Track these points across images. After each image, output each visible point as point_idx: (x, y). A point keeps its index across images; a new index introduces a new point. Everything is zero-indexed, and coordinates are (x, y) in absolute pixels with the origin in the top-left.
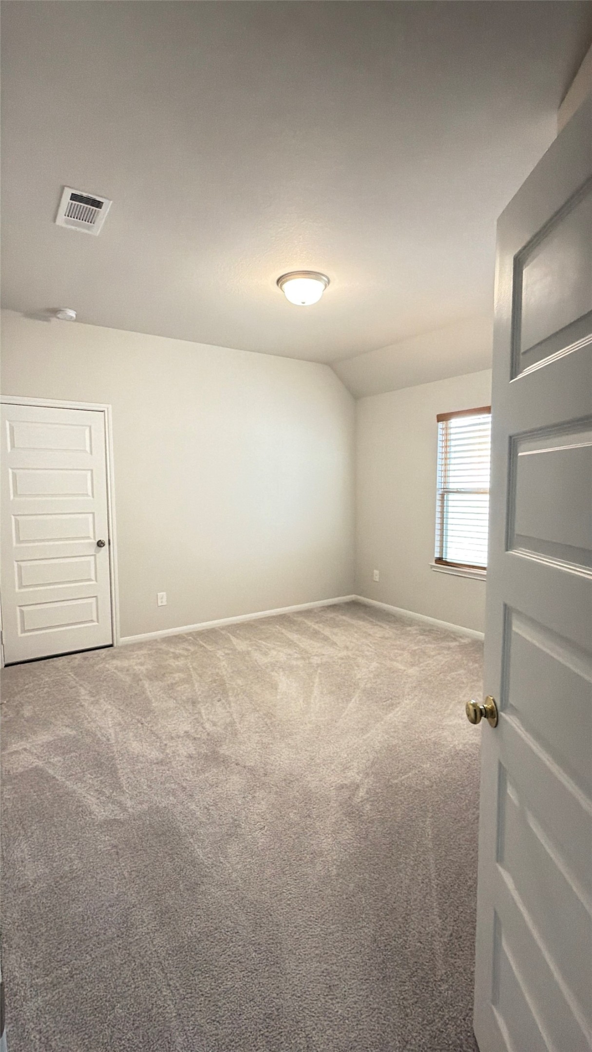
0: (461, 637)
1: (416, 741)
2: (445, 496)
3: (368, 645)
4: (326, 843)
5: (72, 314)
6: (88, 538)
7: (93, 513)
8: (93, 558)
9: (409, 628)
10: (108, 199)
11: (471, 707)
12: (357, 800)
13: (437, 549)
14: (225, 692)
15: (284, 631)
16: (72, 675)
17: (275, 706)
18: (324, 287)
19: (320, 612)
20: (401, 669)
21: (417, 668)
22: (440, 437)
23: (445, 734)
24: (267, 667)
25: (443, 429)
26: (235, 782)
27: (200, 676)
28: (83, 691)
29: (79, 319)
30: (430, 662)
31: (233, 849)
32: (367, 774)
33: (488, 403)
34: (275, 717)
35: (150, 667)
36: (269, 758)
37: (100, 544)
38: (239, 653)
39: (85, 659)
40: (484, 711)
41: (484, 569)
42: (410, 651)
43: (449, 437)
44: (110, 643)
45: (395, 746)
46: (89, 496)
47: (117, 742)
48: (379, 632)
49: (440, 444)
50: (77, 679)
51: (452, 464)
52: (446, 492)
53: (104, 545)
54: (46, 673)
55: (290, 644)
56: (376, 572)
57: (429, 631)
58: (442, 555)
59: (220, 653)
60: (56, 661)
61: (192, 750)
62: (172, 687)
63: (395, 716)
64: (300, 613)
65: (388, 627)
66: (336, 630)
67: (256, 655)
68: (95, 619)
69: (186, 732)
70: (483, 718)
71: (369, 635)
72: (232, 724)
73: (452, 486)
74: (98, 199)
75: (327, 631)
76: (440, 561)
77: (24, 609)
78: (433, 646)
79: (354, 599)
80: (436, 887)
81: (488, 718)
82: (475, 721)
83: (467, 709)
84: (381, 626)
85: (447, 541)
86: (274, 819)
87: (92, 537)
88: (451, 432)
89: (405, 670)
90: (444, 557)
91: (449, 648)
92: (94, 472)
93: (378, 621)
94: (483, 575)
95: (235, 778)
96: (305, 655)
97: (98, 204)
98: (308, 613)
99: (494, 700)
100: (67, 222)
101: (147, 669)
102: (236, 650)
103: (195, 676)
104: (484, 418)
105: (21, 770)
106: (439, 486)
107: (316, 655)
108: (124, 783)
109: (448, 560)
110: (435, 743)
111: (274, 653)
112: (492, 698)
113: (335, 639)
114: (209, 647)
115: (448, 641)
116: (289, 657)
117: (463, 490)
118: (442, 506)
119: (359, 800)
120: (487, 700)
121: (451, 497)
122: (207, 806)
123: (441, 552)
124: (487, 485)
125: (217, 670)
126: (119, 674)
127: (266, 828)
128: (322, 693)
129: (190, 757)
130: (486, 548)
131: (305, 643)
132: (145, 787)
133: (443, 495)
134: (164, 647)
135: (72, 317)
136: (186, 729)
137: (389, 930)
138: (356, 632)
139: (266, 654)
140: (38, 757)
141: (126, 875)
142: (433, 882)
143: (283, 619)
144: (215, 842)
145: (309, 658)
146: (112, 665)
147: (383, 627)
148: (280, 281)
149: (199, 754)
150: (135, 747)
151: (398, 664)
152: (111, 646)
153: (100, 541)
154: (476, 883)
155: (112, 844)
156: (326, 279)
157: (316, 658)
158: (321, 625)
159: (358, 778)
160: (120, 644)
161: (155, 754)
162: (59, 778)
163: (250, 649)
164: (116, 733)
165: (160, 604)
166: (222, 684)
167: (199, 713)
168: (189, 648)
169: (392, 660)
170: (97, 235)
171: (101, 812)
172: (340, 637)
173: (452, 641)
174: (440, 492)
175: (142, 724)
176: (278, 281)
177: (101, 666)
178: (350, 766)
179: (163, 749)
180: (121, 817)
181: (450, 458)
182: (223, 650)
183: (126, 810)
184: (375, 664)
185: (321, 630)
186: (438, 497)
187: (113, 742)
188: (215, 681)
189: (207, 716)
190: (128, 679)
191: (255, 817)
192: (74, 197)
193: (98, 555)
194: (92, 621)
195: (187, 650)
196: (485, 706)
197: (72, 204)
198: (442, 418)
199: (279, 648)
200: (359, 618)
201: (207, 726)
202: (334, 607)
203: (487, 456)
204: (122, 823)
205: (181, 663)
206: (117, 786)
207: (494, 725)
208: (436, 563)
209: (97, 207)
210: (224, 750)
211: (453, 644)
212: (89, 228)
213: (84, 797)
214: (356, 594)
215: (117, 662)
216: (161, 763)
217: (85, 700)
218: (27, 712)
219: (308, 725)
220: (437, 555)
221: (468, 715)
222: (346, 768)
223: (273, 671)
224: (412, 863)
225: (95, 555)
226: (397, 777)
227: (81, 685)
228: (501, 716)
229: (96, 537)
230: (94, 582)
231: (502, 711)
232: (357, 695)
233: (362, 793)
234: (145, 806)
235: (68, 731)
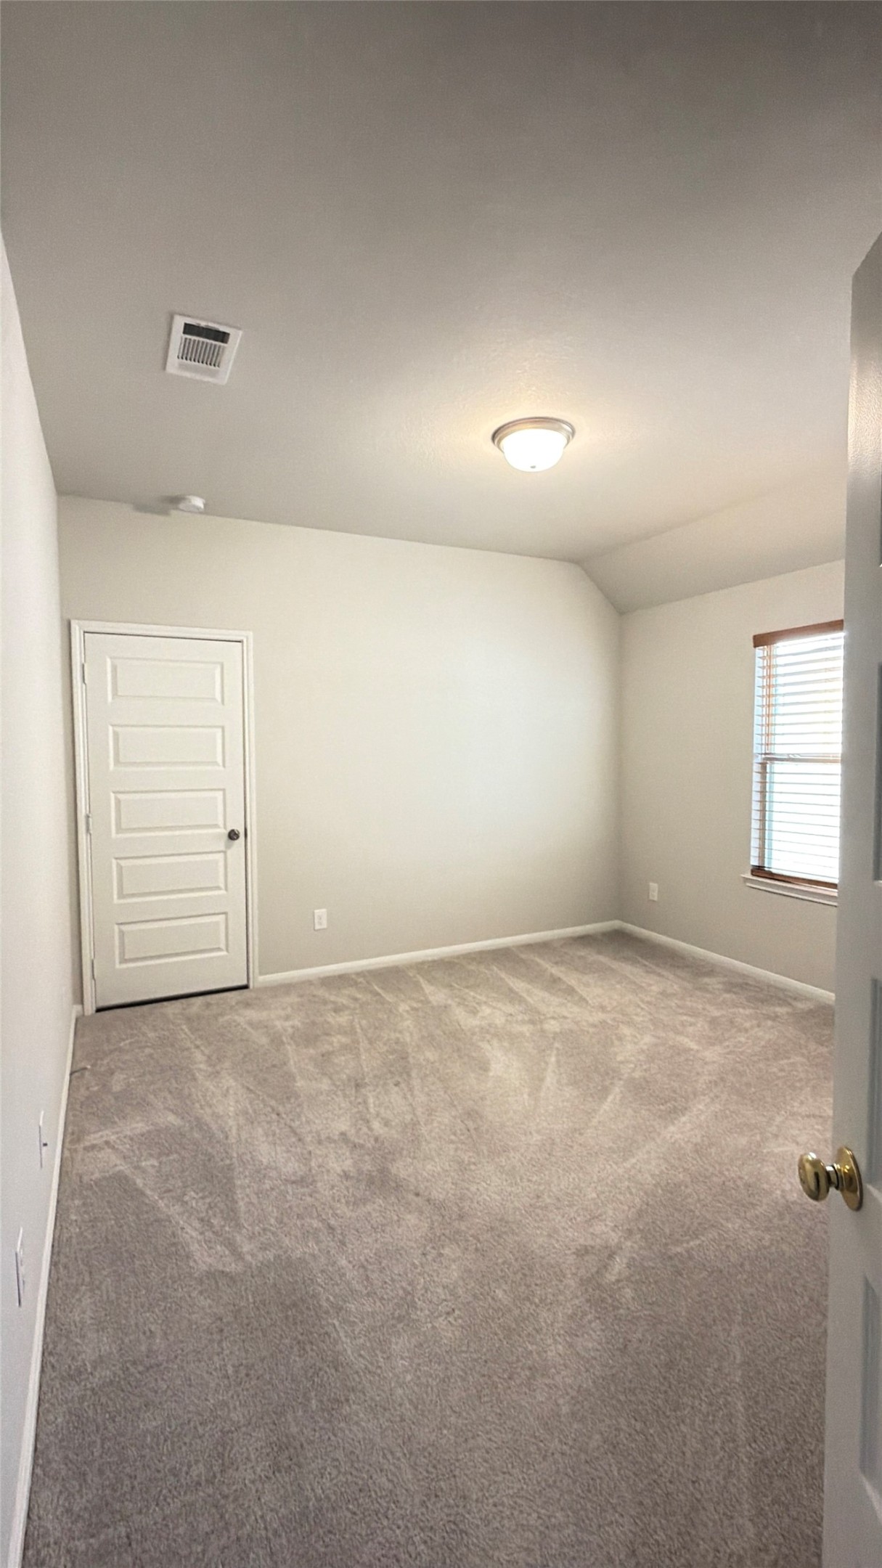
0: (795, 999)
1: (715, 1179)
2: (768, 766)
3: (639, 1006)
4: (555, 1351)
5: (199, 502)
6: (216, 826)
7: (224, 790)
8: (222, 855)
9: (706, 980)
10: (235, 327)
11: (808, 1166)
12: (611, 1277)
13: (754, 853)
14: (406, 1072)
15: (503, 975)
16: (187, 1030)
17: (482, 1099)
18: (566, 441)
19: (561, 946)
20: (692, 1050)
21: (718, 1048)
22: (759, 672)
23: (766, 1169)
24: (473, 1034)
25: (763, 658)
26: (413, 1226)
27: (371, 1043)
28: (198, 1056)
29: (208, 510)
30: (743, 1040)
31: (400, 1344)
32: (630, 1232)
33: (839, 616)
34: (481, 1117)
35: (297, 1023)
36: (468, 1189)
37: (233, 835)
38: (433, 1008)
39: (208, 1005)
40: (834, 1178)
41: (834, 886)
42: (708, 1019)
43: (773, 671)
44: (244, 982)
45: (677, 1185)
46: (218, 765)
47: (239, 1141)
48: (655, 983)
49: (759, 682)
50: (193, 1037)
51: (779, 715)
52: (769, 759)
53: (238, 837)
54: (149, 1026)
55: (513, 996)
56: (654, 886)
57: (739, 985)
58: (763, 861)
59: (403, 1007)
60: (167, 1007)
61: (348, 1164)
62: (326, 1056)
63: (680, 1131)
64: (530, 947)
65: (671, 977)
66: (585, 978)
67: (460, 1014)
68: (223, 946)
69: (343, 1134)
70: (832, 1190)
71: (641, 987)
72: (415, 1124)
73: (778, 750)
74: (222, 329)
75: (572, 979)
76: (759, 871)
77: (125, 928)
78: (748, 1012)
79: (616, 927)
80: (746, 1460)
81: (842, 1191)
82: (816, 1194)
83: (800, 1168)
84: (659, 975)
85: (770, 840)
86: (470, 1299)
87: (222, 826)
88: (778, 663)
89: (698, 1051)
90: (766, 865)
91: (775, 1018)
92: (226, 730)
93: (657, 965)
94: (832, 897)
95: (412, 1219)
96: (536, 1018)
97: (223, 337)
98: (543, 947)
99: (853, 1158)
100: (181, 366)
101: (293, 1027)
102: (429, 1002)
103: (364, 1044)
104: (833, 639)
105: (97, 1175)
106: (757, 749)
107: (553, 1018)
108: (243, 1209)
109: (774, 871)
110: (748, 1186)
111: (486, 1011)
112: (848, 1153)
113: (582, 991)
114: (389, 997)
115: (773, 1005)
116: (509, 1018)
117: (798, 757)
118: (763, 783)
119: (613, 1279)
120: (840, 1156)
121: (778, 767)
122: (366, 1263)
123: (762, 857)
124: (837, 749)
125: (398, 1035)
126: (252, 1031)
127: (457, 1312)
128: (558, 1082)
129: (346, 1176)
130: (836, 853)
131: (536, 996)
132: (272, 1221)
133: (764, 765)
134: (321, 992)
135: (198, 508)
136: (343, 1128)
137: (661, 1536)
138: (618, 983)
139: (474, 1012)
140: (124, 1158)
141: (230, 1370)
142: (743, 1450)
143: (502, 956)
144: (374, 1329)
145: (541, 1022)
146: (242, 1017)
147: (663, 976)
148: (497, 435)
149: (360, 1172)
150: (265, 1153)
151: (686, 1040)
152: (246, 987)
153: (233, 831)
154: (822, 1462)
155: (215, 1314)
156: (569, 429)
157: (553, 1022)
158: (563, 969)
159: (614, 1238)
160: (257, 985)
161: (292, 1167)
162: (148, 1192)
163: (449, 1002)
164: (239, 1128)
165: (317, 927)
166: (404, 1057)
167: (365, 1102)
168: (359, 996)
169: (678, 1033)
170: (225, 381)
171: (204, 1257)
172: (594, 990)
173: (780, 1005)
174: (760, 759)
175: (278, 1115)
176: (494, 437)
177: (226, 1018)
178: (601, 1215)
179: (306, 1158)
180: (233, 1267)
181: (776, 705)
182: (409, 1002)
183: (243, 1259)
184: (648, 1039)
185: (562, 976)
186: (756, 768)
187: (234, 1141)
188: (393, 1052)
189: (377, 1109)
190: (264, 1040)
191: (440, 1290)
192: (189, 329)
193: (229, 852)
194: (219, 949)
195: (356, 1000)
196: (837, 1166)
197: (186, 339)
198: (761, 640)
199: (494, 1004)
200: (626, 959)
201: (376, 1125)
202: (584, 940)
203: (838, 701)
204: (232, 1279)
205: (343, 1019)
206: (232, 1215)
207: (856, 1205)
208: (753, 875)
209: (223, 341)
210: (400, 1169)
211: (781, 1010)
212: (213, 374)
213: (183, 1229)
214: (622, 920)
215: (252, 1014)
216: (301, 1181)
217: (200, 1070)
218: (117, 1083)
219: (535, 1134)
220: (754, 862)
221: (803, 1181)
222: (594, 1218)
223: (483, 1041)
224: (704, 1408)
225: (225, 852)
226: (678, 1242)
227: (197, 1047)
228: (870, 1193)
229: (228, 824)
230: (223, 892)
231: (870, 1182)
232: (617, 1090)
233: (619, 1266)
234: (270, 1255)
235: (171, 1118)
